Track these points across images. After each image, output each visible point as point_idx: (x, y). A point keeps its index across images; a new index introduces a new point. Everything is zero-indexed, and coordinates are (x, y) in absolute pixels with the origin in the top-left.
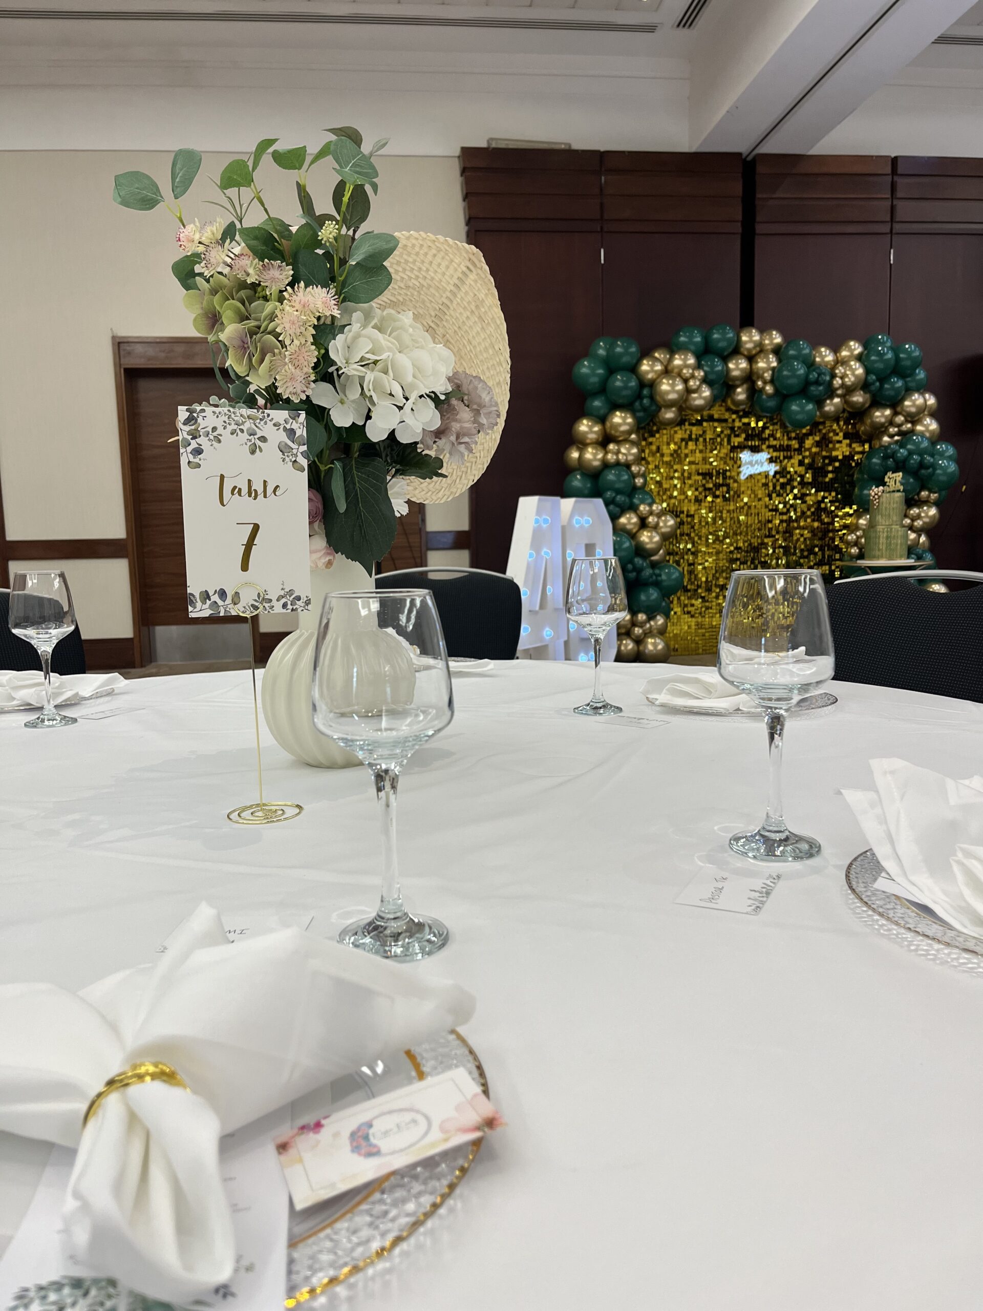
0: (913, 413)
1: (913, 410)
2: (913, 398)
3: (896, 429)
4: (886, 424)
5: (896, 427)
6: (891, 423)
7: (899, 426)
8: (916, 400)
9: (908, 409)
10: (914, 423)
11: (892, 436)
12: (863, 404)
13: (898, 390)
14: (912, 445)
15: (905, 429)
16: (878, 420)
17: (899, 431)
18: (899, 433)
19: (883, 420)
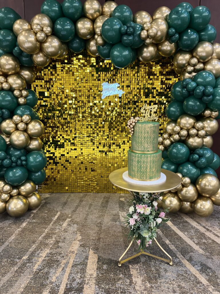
0: (204, 56)
1: (204, 54)
2: (204, 46)
3: (192, 68)
4: (186, 65)
5: (192, 66)
6: (189, 64)
7: (194, 65)
8: (206, 47)
9: (200, 54)
10: (205, 63)
11: (190, 73)
12: (171, 51)
13: (193, 40)
14: (201, 78)
15: (199, 68)
16: (181, 62)
17: (195, 69)
18: (195, 71)
19: (184, 62)
